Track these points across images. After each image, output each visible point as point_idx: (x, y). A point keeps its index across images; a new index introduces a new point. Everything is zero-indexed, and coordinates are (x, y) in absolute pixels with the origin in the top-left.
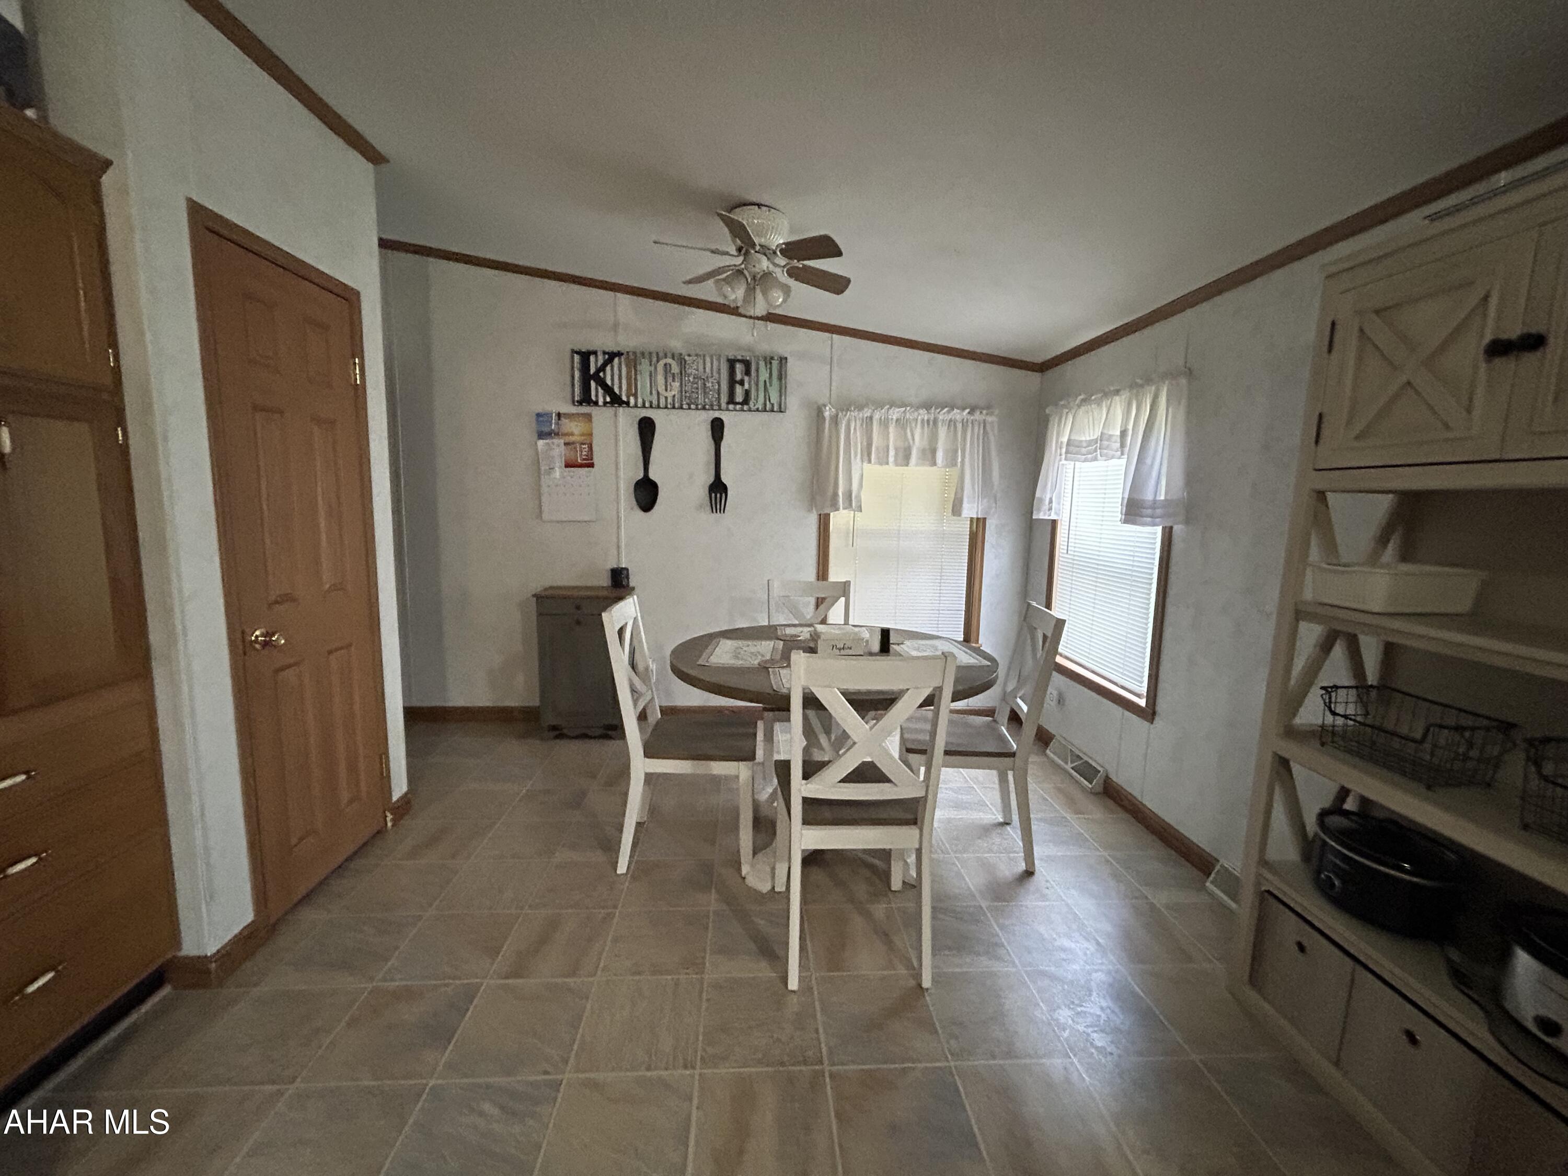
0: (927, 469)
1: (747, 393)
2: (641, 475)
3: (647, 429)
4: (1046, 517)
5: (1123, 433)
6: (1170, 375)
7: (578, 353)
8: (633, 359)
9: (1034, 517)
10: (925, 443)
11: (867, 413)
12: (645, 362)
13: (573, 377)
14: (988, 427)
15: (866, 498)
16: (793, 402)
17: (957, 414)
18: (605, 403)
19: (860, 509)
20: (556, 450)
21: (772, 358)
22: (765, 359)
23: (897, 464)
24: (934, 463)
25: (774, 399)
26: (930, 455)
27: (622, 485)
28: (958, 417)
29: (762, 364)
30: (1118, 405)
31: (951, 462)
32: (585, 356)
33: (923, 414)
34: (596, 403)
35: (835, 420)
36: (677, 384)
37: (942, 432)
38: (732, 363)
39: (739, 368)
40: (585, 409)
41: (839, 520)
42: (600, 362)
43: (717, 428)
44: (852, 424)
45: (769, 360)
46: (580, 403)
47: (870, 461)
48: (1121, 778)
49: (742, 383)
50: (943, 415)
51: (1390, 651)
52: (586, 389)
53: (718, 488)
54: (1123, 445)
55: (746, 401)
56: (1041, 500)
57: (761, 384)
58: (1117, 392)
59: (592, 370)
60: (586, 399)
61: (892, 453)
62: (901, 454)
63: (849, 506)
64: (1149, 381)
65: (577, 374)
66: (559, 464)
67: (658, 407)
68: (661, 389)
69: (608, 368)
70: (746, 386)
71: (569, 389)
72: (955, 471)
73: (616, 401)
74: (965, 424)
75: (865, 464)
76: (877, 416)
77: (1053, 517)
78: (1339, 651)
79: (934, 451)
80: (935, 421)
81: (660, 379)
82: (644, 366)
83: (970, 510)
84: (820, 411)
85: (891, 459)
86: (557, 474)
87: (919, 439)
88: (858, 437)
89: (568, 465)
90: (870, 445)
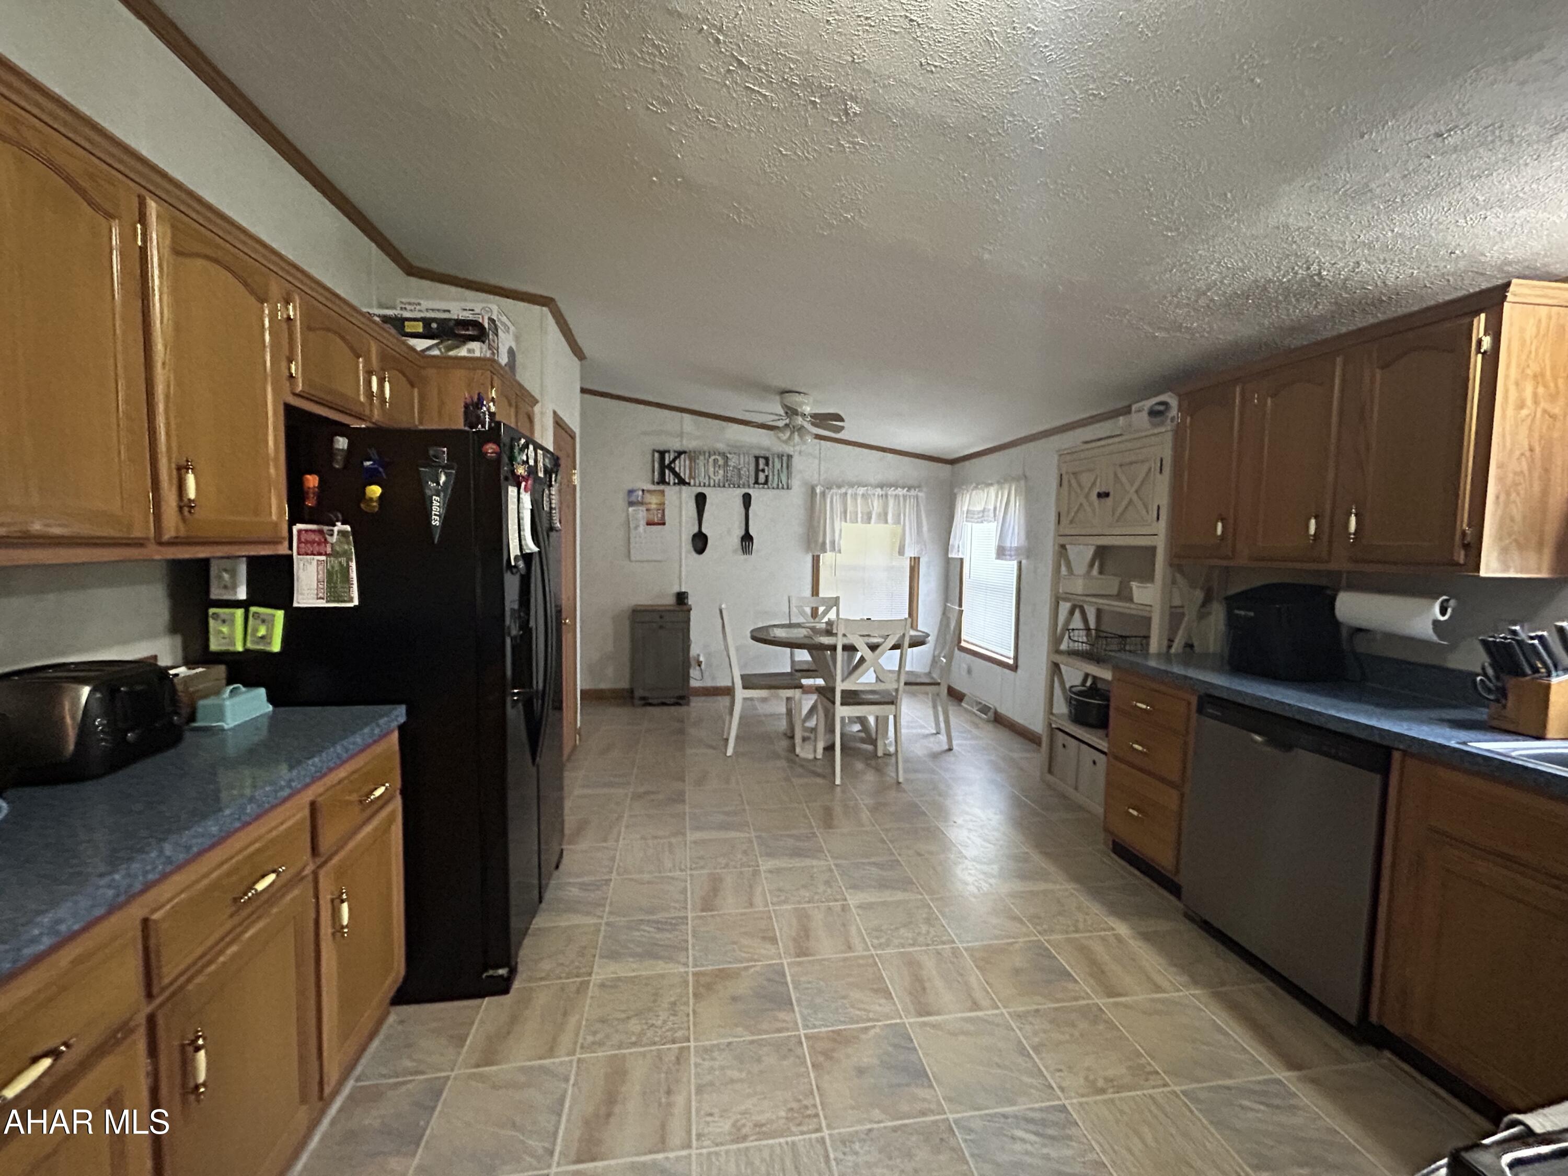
0: (882, 526)
1: (767, 477)
2: (696, 530)
3: (701, 500)
4: (956, 556)
5: (995, 509)
6: (1016, 479)
7: (658, 451)
8: (692, 455)
9: (950, 556)
10: (880, 510)
11: (843, 490)
12: (702, 458)
13: (653, 467)
14: (920, 500)
15: (843, 544)
16: (796, 483)
17: (900, 492)
18: (675, 484)
19: (840, 551)
20: (640, 514)
21: (783, 456)
22: (778, 457)
23: (862, 522)
24: (886, 522)
25: (784, 482)
26: (884, 517)
27: (684, 537)
28: (901, 493)
29: (776, 460)
30: (992, 490)
31: (897, 521)
32: (662, 454)
33: (879, 491)
34: (669, 484)
35: (823, 494)
36: (721, 472)
37: (891, 502)
38: (757, 458)
39: (762, 462)
40: (661, 487)
41: (826, 559)
42: (672, 457)
43: (747, 500)
44: (834, 496)
45: (781, 456)
46: (658, 483)
47: (846, 521)
48: (1003, 710)
49: (763, 471)
50: (891, 492)
51: (1099, 612)
52: (662, 474)
53: (747, 538)
54: (995, 516)
55: (766, 482)
56: (953, 546)
57: (776, 473)
58: (991, 484)
59: (667, 462)
60: (662, 481)
61: (860, 515)
62: (865, 517)
63: (833, 549)
64: (1006, 481)
65: (657, 465)
66: (642, 523)
67: (709, 486)
68: (712, 476)
69: (677, 462)
70: (766, 473)
71: (650, 474)
72: (899, 529)
73: (682, 482)
74: (905, 497)
75: (843, 523)
76: (850, 492)
77: (960, 556)
78: (1077, 614)
79: (886, 514)
80: (886, 496)
81: (711, 470)
82: (701, 461)
83: (910, 552)
84: (813, 489)
85: (859, 520)
86: (641, 529)
87: (876, 506)
88: (838, 507)
89: (648, 524)
90: (845, 512)
